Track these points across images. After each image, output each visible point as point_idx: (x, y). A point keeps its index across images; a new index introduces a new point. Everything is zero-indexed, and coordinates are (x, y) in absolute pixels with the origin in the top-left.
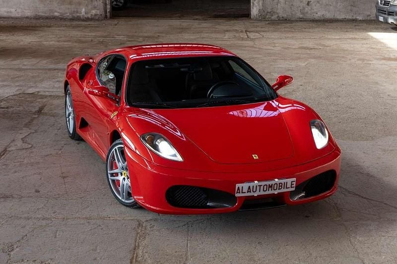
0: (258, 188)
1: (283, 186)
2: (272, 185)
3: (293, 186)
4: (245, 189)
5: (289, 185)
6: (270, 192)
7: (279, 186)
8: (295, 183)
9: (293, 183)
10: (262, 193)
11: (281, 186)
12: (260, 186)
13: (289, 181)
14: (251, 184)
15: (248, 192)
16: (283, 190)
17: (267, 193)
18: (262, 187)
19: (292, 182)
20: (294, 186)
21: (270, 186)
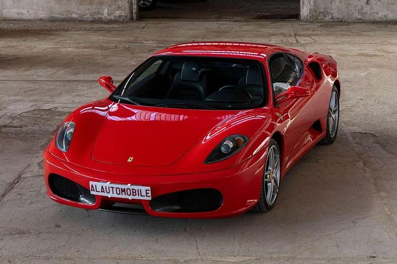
0: (111, 189)
1: (137, 193)
2: (124, 189)
3: (148, 195)
4: (101, 188)
5: (144, 193)
6: (123, 196)
7: (133, 192)
8: (150, 192)
9: (148, 192)
10: (115, 195)
11: (135, 192)
12: (113, 188)
13: (144, 189)
14: (104, 185)
15: (102, 192)
16: (137, 197)
17: (120, 196)
19: (146, 190)
20: (150, 195)
21: (123, 190)
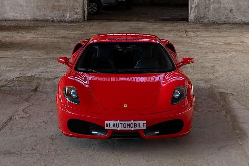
0: (120, 125)
1: (137, 125)
2: (129, 124)
3: (144, 126)
4: (111, 125)
5: (142, 125)
6: (128, 128)
7: (135, 125)
8: (145, 124)
9: (144, 124)
10: (123, 128)
11: (136, 125)
12: (121, 124)
13: (141, 123)
14: (115, 122)
15: (113, 127)
16: (137, 128)
17: (126, 129)
18: (122, 125)
19: (143, 123)
20: (145, 126)
21: (128, 125)
